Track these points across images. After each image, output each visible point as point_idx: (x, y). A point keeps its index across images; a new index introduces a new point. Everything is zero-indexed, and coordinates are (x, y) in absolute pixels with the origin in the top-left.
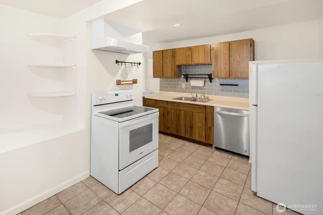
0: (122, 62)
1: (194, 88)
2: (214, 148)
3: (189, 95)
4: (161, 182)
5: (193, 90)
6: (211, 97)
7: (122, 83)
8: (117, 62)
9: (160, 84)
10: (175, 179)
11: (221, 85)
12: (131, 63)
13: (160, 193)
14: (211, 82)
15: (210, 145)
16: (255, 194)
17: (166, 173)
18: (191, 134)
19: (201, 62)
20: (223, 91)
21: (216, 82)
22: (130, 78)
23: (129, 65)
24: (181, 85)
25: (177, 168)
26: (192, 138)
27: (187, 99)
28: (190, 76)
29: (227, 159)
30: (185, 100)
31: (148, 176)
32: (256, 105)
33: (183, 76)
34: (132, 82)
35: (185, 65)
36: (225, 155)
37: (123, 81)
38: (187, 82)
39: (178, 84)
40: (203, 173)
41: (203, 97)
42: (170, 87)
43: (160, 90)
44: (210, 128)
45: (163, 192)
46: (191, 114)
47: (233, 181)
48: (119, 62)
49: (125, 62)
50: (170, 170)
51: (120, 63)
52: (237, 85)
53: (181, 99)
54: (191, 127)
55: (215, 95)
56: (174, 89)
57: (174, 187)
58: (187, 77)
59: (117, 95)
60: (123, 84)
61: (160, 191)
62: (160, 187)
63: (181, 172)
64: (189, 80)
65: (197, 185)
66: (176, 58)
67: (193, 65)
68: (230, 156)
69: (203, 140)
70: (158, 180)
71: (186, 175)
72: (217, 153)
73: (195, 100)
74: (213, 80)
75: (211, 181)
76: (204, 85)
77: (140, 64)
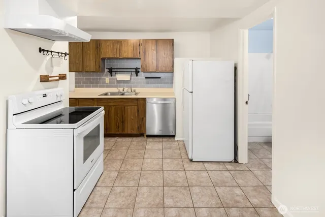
0: (48, 51)
1: (119, 82)
2: (145, 136)
3: (114, 90)
4: (116, 184)
5: (119, 84)
6: (137, 90)
7: (50, 79)
8: (40, 50)
9: (76, 79)
10: (127, 176)
11: (146, 78)
12: (58, 53)
13: (122, 194)
14: (137, 75)
15: (142, 135)
16: (191, 160)
17: (116, 174)
18: (123, 130)
19: (130, 56)
20: (147, 83)
21: (142, 75)
22: (56, 72)
23: (56, 55)
24: (105, 79)
25: (123, 165)
26: (124, 133)
27: (112, 94)
28: (115, 70)
29: (159, 142)
30: (110, 95)
31: (98, 185)
32: (192, 92)
33: (106, 70)
34: (57, 78)
35: (109, 59)
36: (157, 140)
37: (51, 77)
38: (111, 76)
39: (100, 79)
40: (149, 161)
41: (130, 91)
42: (91, 83)
43: (76, 87)
44: (143, 118)
45: (123, 192)
46: (123, 109)
47: (174, 157)
48: (44, 50)
49: (51, 52)
50: (118, 170)
51: (46, 53)
52: (160, 78)
53: (106, 94)
54: (123, 122)
55: (140, 87)
56: (95, 84)
57: (132, 183)
58: (111, 71)
59: (45, 96)
60: (51, 81)
61: (120, 192)
62: (118, 190)
63: (128, 167)
64: (113, 74)
65: (150, 172)
66: (101, 50)
67: (120, 59)
68: (161, 140)
69: (135, 132)
70: (111, 184)
71: (136, 168)
72: (150, 140)
73: (123, 94)
74: (139, 74)
75: (158, 164)
76: (131, 78)
77: (66, 54)
